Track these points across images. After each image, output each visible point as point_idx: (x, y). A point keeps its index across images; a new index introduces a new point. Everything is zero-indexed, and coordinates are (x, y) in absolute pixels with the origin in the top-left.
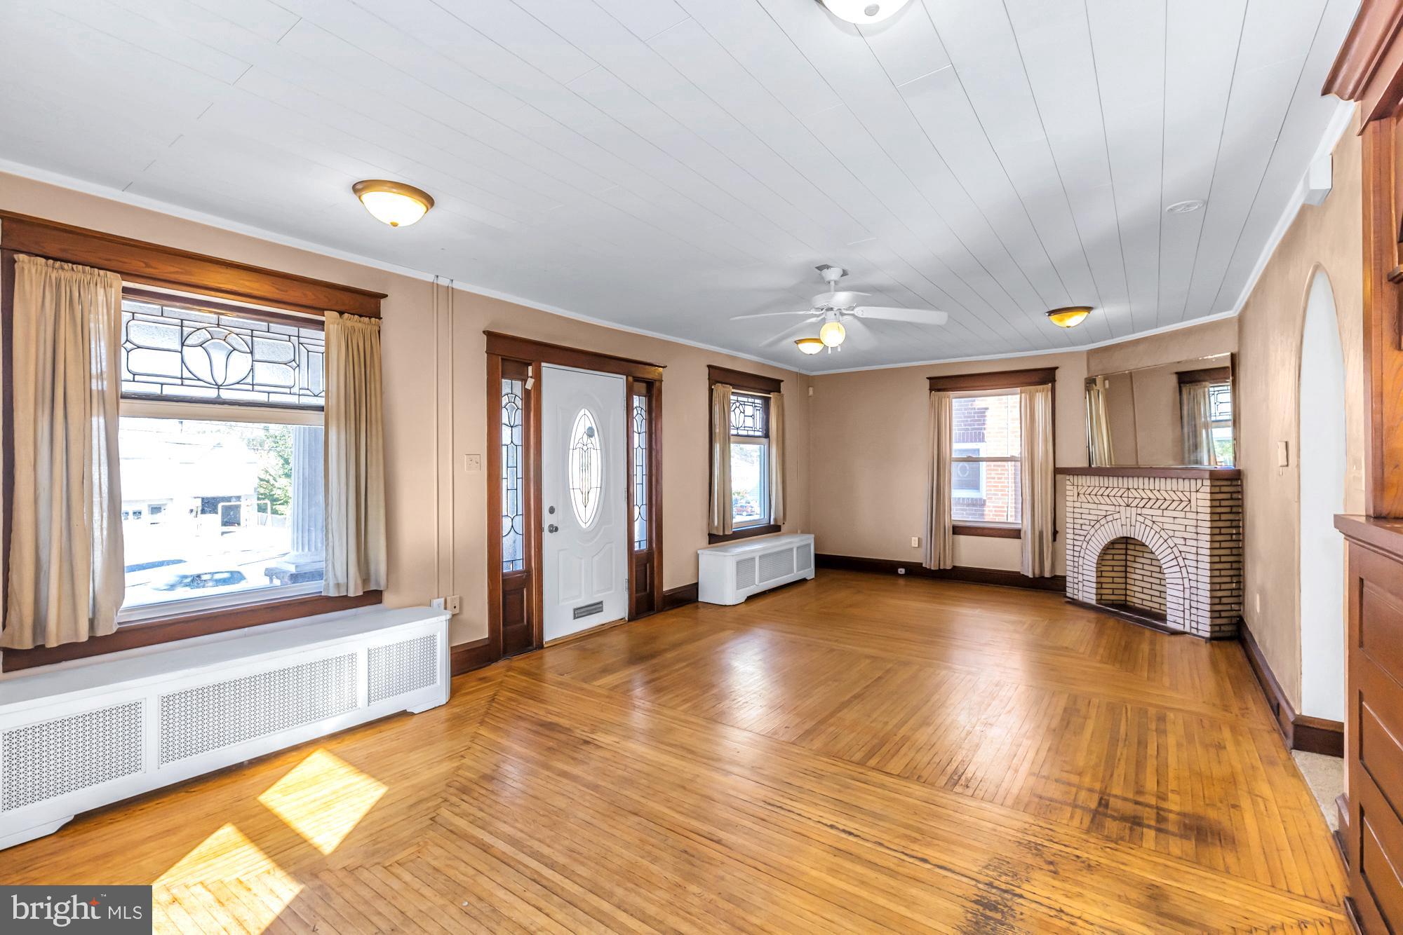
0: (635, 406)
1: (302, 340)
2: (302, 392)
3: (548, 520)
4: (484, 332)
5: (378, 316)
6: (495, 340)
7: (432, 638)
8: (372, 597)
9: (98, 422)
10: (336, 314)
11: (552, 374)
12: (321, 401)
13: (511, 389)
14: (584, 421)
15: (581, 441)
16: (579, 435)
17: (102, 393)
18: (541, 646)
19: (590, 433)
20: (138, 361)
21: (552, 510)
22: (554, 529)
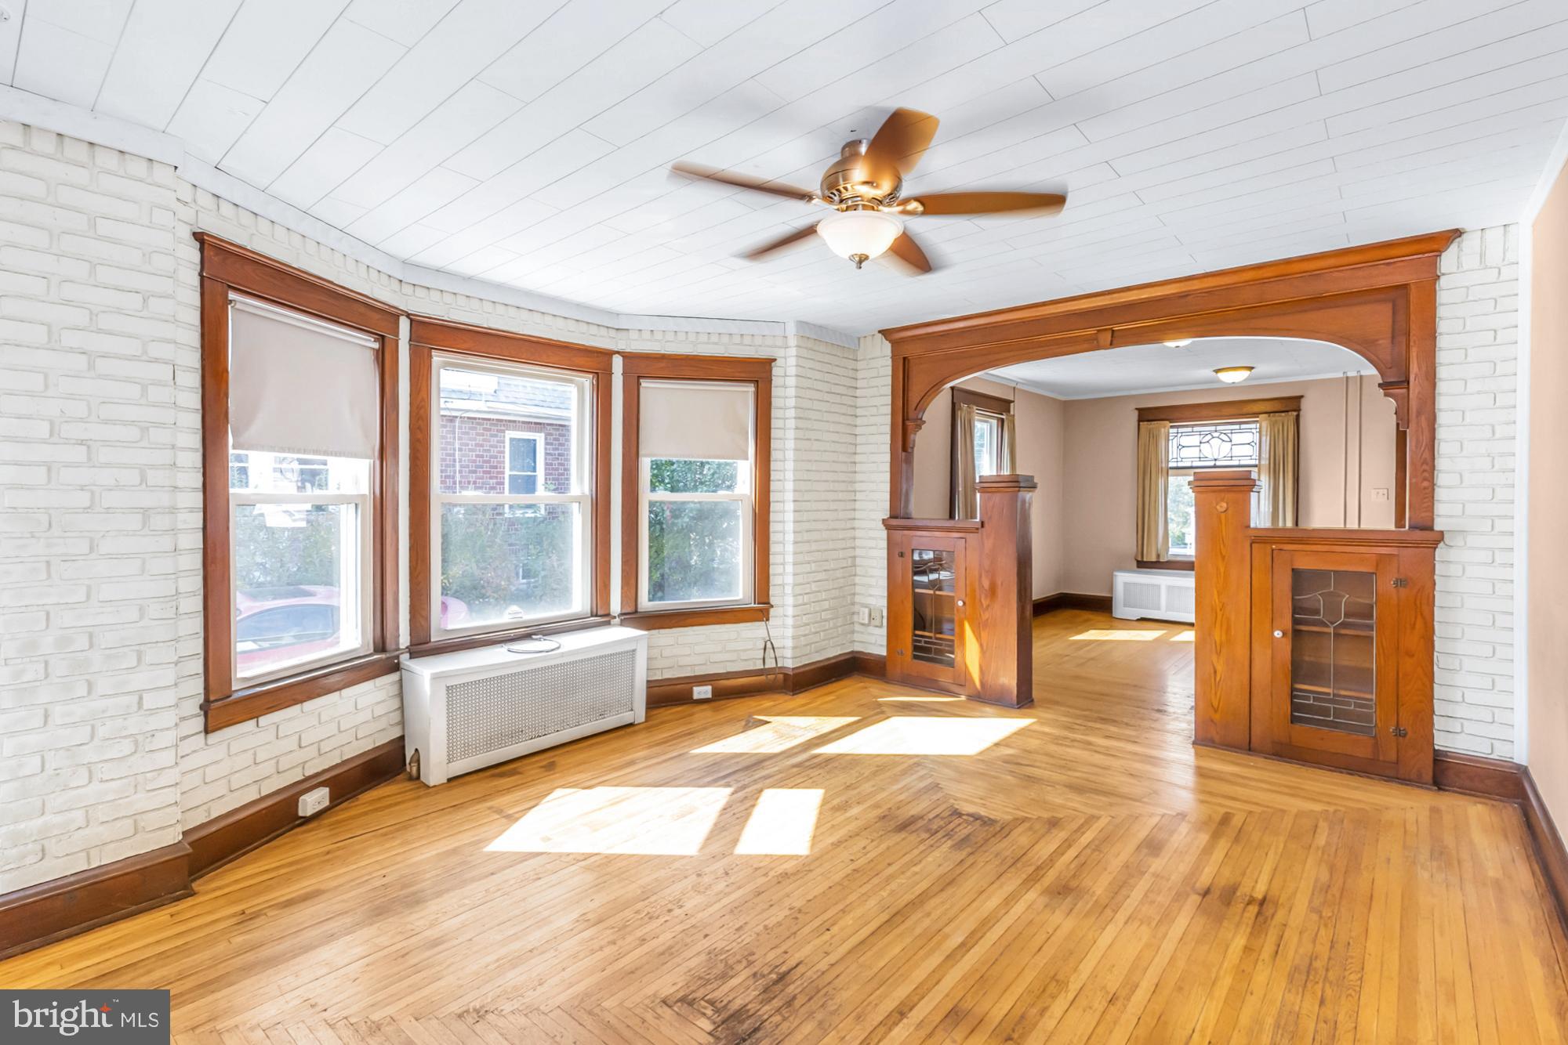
5: (1298, 410)
9: (1161, 480)
12: (1257, 462)
17: (1162, 468)
20: (1180, 453)
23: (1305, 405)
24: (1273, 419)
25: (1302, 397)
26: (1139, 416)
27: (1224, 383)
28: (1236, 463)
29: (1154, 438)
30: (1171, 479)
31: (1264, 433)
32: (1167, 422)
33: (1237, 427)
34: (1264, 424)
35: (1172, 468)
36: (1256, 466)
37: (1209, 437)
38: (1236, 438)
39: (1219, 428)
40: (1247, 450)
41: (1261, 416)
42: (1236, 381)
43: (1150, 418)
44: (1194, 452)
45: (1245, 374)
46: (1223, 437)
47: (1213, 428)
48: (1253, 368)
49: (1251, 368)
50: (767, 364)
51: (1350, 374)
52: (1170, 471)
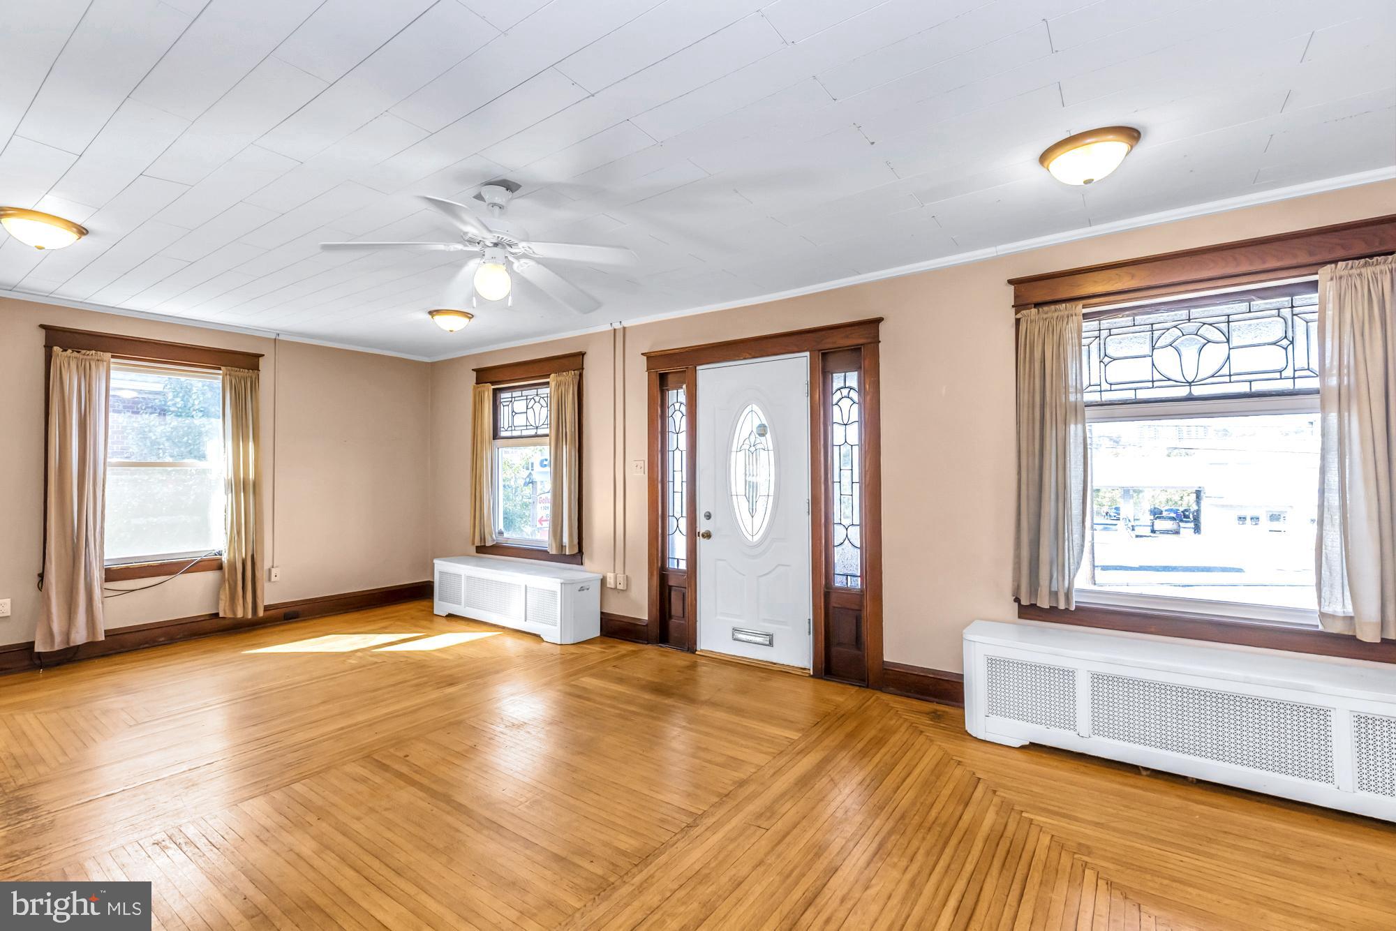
1: (1296, 310)
2: (1297, 374)
3: (703, 525)
14: (751, 419)
15: (747, 442)
16: (745, 434)
19: (762, 431)
21: (708, 516)
22: (708, 535)
25: (585, 353)
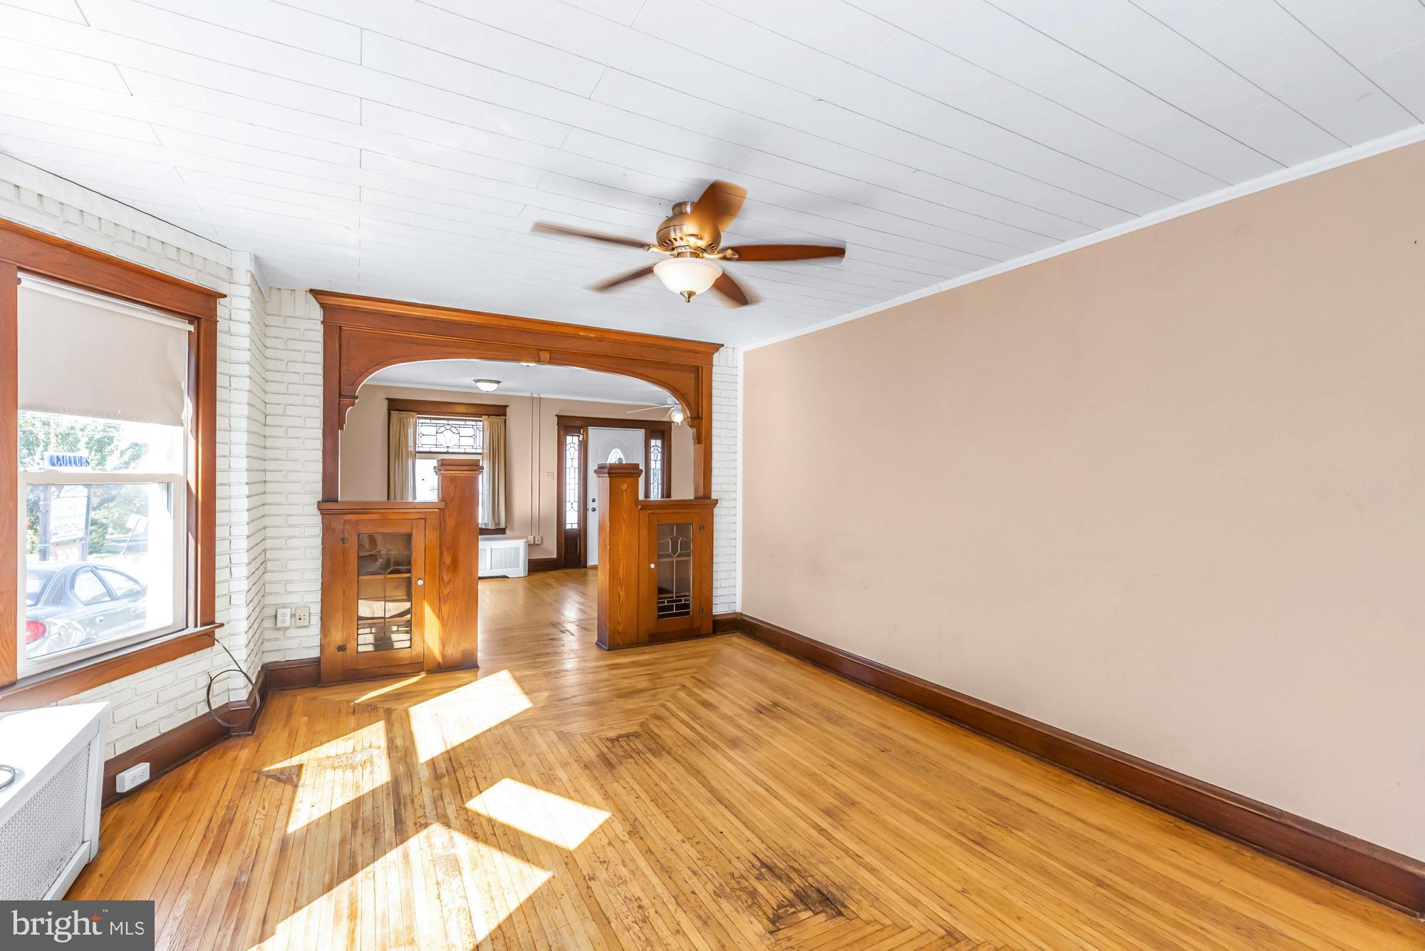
0: (652, 445)
3: (591, 505)
4: (556, 415)
5: (505, 415)
6: (561, 419)
7: (517, 550)
8: (501, 531)
9: (410, 462)
10: (487, 417)
11: (592, 431)
12: (481, 451)
13: (572, 441)
17: (411, 451)
18: (585, 566)
20: (423, 440)
21: (594, 501)
22: (594, 510)
23: (509, 411)
24: (492, 420)
25: (507, 406)
26: (389, 405)
27: (479, 389)
28: (462, 450)
29: (403, 426)
30: (418, 462)
31: (485, 429)
32: (414, 413)
33: (463, 423)
34: (486, 423)
35: (418, 452)
36: (480, 454)
37: (443, 429)
38: (463, 431)
39: (450, 422)
40: (470, 441)
41: (484, 417)
42: (490, 390)
43: (400, 408)
44: (431, 440)
45: (495, 386)
46: (453, 429)
47: (446, 422)
48: (500, 382)
49: (498, 382)
50: (212, 297)
51: (534, 395)
52: (417, 454)
